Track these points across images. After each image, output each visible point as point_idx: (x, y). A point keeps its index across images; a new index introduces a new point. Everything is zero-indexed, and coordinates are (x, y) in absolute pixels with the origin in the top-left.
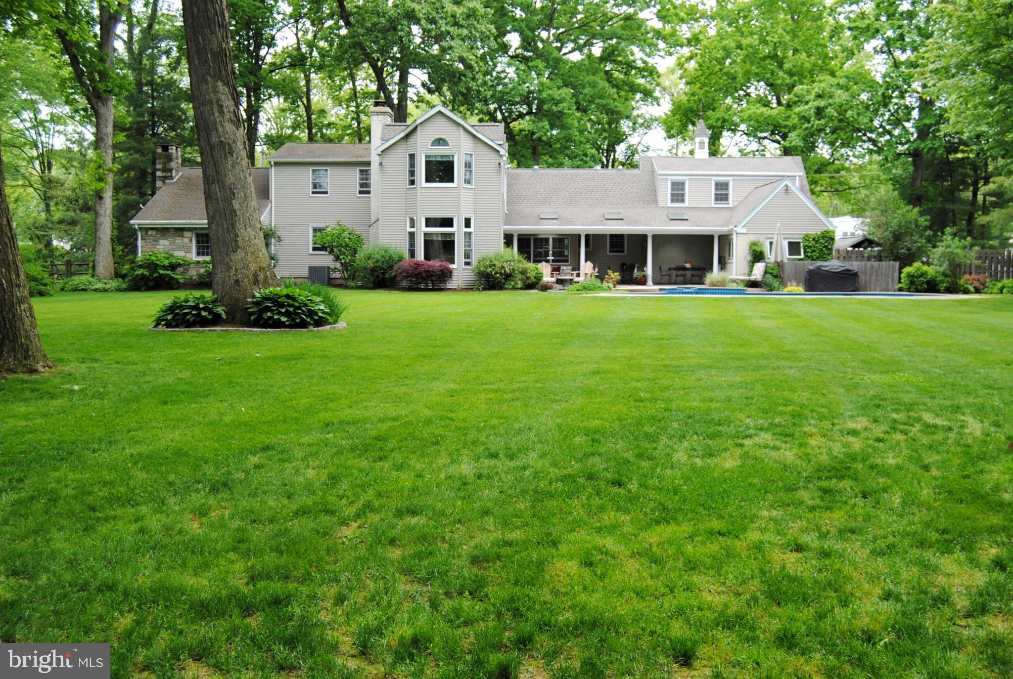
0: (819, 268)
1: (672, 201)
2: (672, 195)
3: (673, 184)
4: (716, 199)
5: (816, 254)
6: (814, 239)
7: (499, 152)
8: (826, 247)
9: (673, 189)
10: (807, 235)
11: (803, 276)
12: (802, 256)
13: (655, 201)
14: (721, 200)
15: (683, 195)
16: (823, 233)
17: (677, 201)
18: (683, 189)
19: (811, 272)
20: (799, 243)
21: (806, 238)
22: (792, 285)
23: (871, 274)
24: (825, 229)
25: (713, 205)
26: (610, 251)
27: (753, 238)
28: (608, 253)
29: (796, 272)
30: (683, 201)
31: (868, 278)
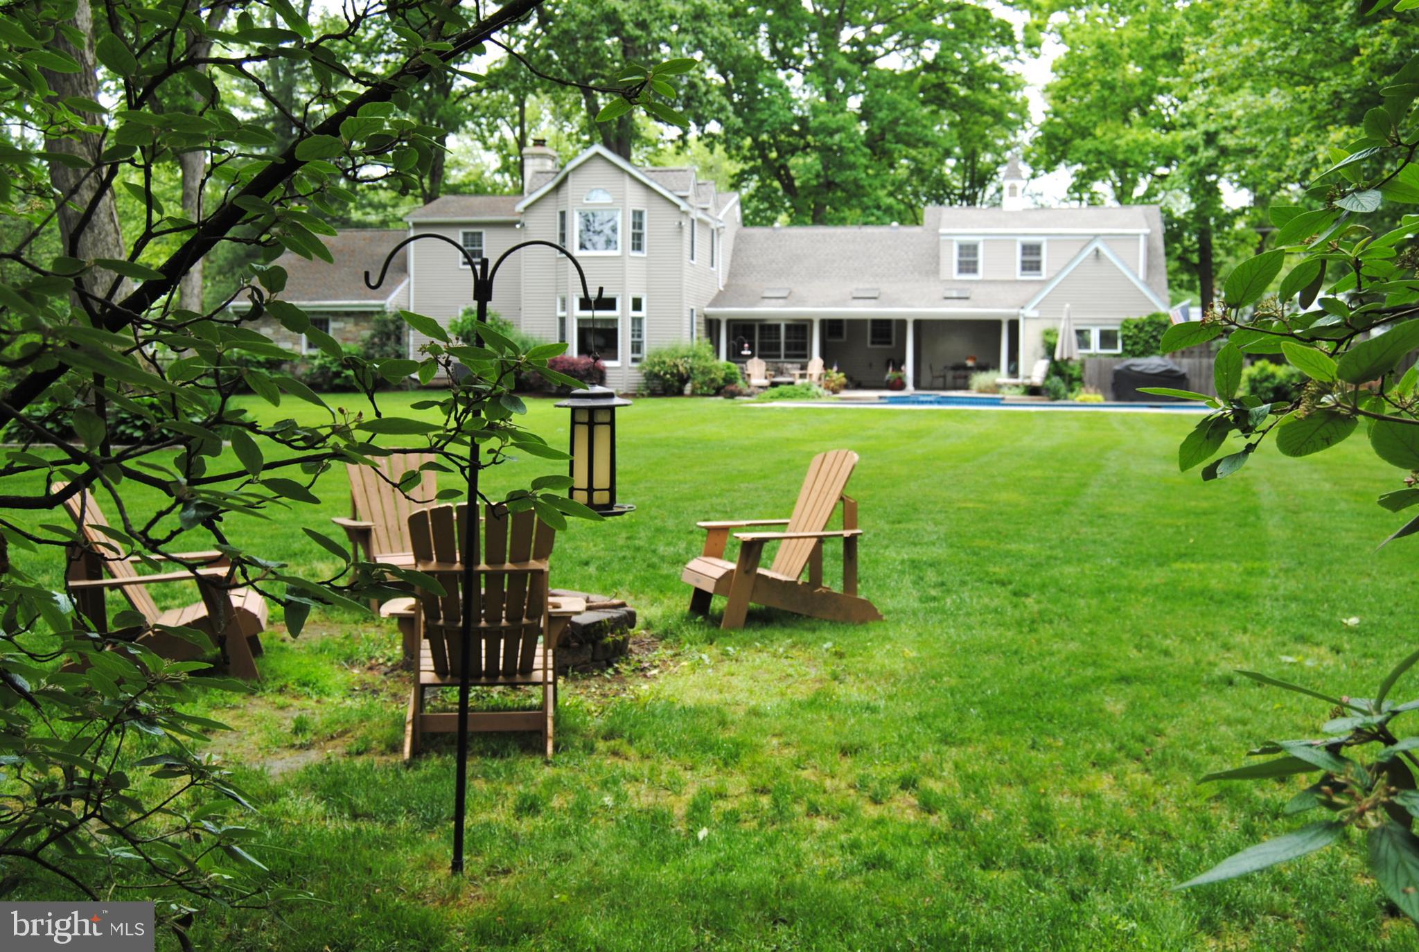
0: (1128, 368)
1: (961, 271)
2: (960, 263)
3: (961, 247)
4: (1024, 269)
5: (1139, 348)
6: (1136, 326)
7: (678, 206)
8: (1154, 337)
9: (961, 255)
10: (1126, 321)
11: (1109, 379)
12: (1119, 350)
13: (936, 271)
14: (1031, 269)
15: (975, 263)
16: (1150, 317)
17: (968, 271)
18: (975, 255)
19: (1117, 374)
20: (1116, 332)
21: (1125, 325)
22: (1087, 392)
23: (1208, 377)
24: (1154, 311)
25: (1019, 277)
26: (873, 343)
27: (1048, 325)
28: (869, 345)
29: (1100, 373)
30: (975, 271)
31: (1203, 381)
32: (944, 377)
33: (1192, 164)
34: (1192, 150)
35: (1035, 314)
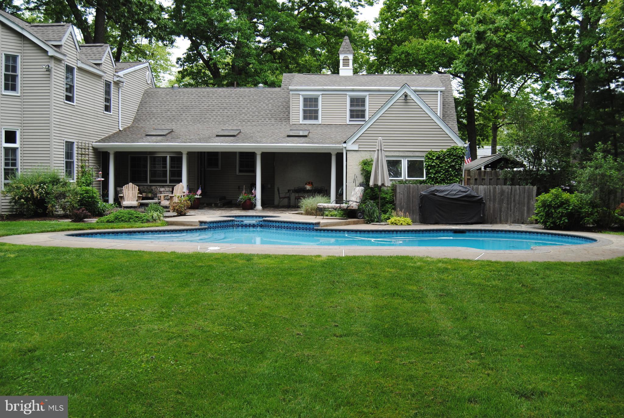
0: (433, 193)
1: (305, 118)
2: (305, 111)
3: (305, 100)
4: (352, 116)
5: (441, 176)
6: (438, 158)
7: (46, 52)
8: (453, 167)
9: (305, 105)
10: (430, 154)
11: (417, 202)
12: (425, 178)
13: (288, 119)
14: (358, 117)
15: (316, 112)
16: (449, 151)
17: (311, 118)
18: (317, 106)
19: (423, 198)
20: (422, 162)
21: (430, 156)
22: (398, 215)
23: (501, 201)
24: (453, 145)
25: (348, 123)
26: (240, 171)
27: (366, 156)
28: (237, 173)
29: (408, 197)
30: (316, 118)
31: (497, 205)
32: (289, 198)
33: (468, 55)
34: (468, 45)
35: (356, 147)
